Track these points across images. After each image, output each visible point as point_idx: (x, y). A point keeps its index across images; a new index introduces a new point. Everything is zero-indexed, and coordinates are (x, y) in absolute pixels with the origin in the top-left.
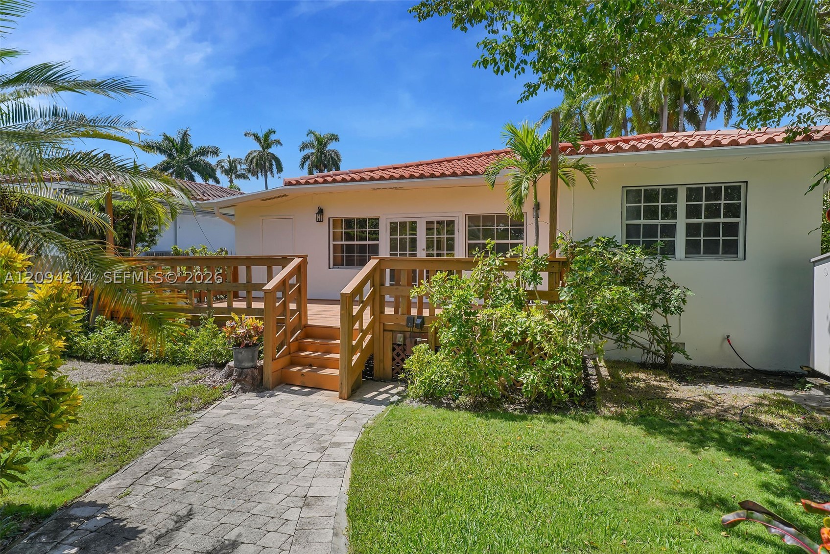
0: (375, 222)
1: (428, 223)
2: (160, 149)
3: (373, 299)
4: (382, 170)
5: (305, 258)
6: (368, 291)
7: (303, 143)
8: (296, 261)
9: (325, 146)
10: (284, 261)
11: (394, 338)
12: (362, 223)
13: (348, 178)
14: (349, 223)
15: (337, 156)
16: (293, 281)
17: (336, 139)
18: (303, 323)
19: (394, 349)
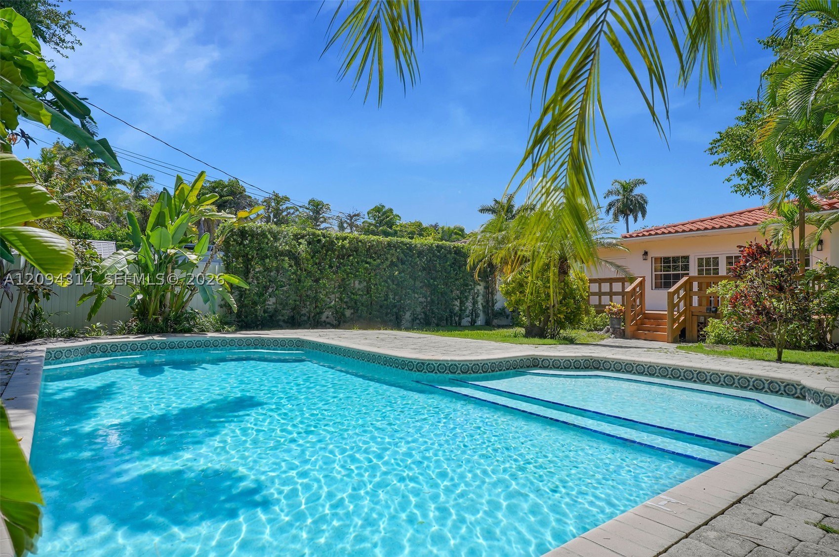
0: (686, 258)
1: (728, 258)
2: (492, 211)
3: (686, 298)
4: (692, 223)
5: (644, 277)
6: (682, 293)
7: (609, 190)
8: (639, 280)
9: (631, 191)
10: (632, 280)
11: (698, 319)
12: (675, 259)
13: (666, 231)
14: (666, 260)
15: (644, 200)
16: (638, 289)
17: (644, 182)
18: (643, 311)
19: (698, 326)
